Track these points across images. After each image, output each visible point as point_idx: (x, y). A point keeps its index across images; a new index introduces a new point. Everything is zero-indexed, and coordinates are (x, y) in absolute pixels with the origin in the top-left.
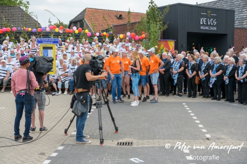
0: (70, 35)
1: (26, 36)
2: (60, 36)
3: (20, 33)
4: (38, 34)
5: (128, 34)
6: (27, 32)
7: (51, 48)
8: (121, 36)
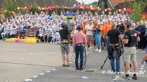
0: (88, 10)
1: (64, 11)
2: (82, 11)
3: (60, 9)
4: (70, 10)
5: (125, 9)
6: (65, 9)
7: (71, 18)
8: (120, 10)
